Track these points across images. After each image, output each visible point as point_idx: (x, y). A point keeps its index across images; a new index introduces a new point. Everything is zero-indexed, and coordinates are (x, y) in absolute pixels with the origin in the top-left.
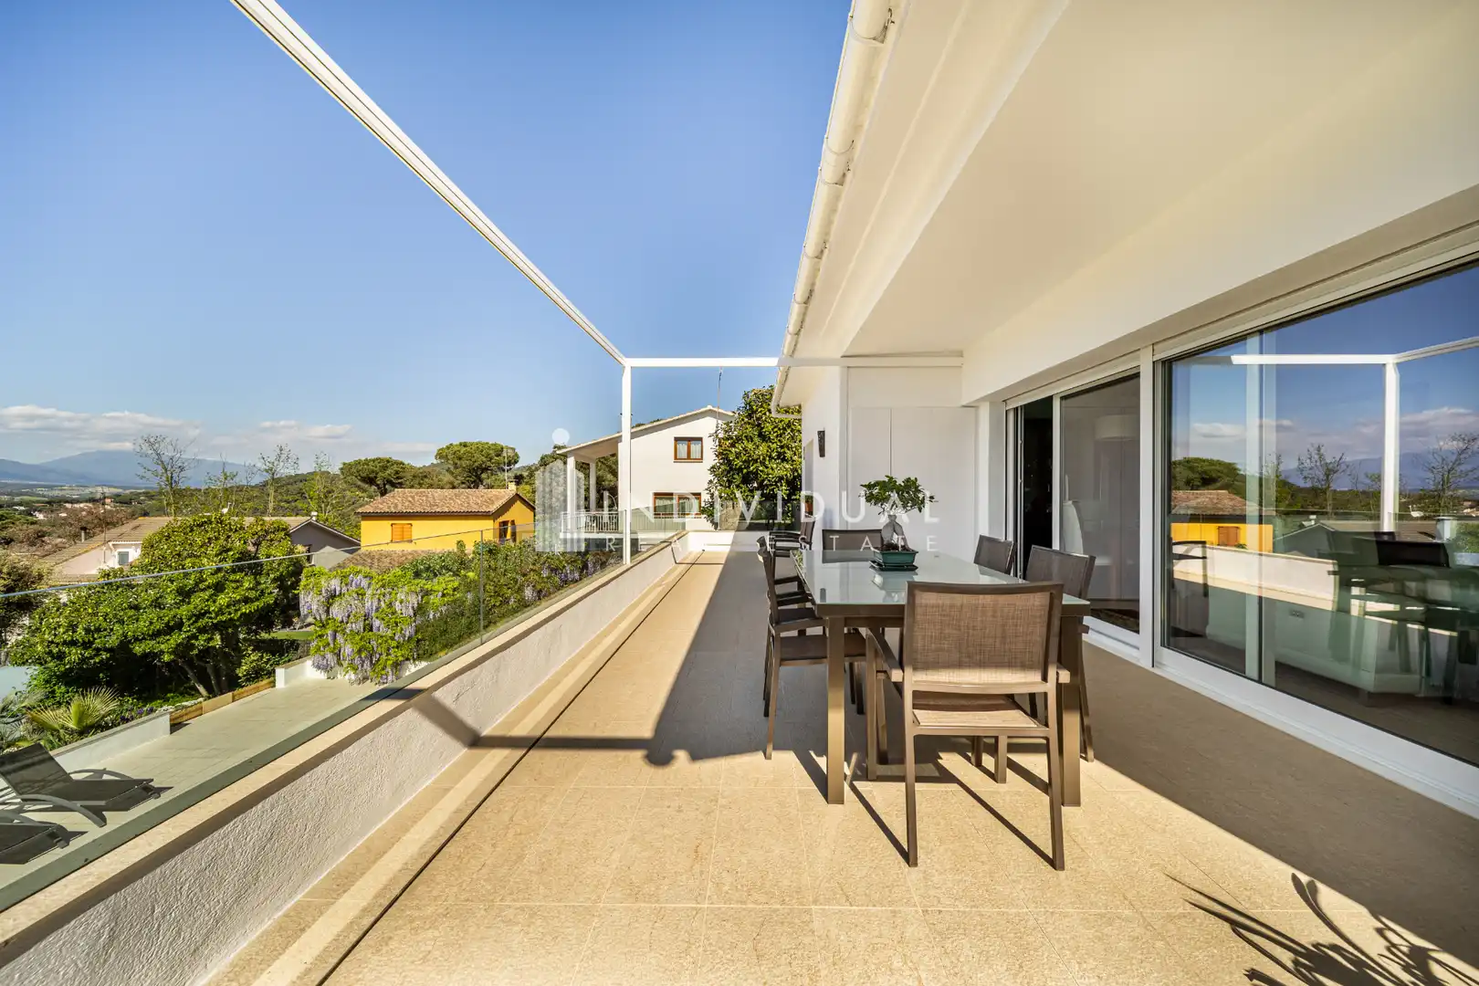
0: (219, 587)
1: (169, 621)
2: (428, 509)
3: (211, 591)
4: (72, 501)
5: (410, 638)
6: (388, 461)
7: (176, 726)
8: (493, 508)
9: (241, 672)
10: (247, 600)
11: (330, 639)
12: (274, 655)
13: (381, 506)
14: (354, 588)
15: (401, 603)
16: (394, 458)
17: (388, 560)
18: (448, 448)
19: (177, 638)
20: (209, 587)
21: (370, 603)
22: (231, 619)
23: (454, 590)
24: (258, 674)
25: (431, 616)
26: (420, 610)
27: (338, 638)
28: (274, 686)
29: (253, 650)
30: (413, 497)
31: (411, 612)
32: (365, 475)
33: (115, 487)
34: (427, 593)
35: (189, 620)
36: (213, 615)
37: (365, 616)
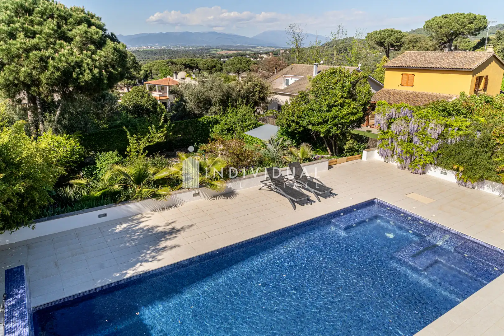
0: (342, 106)
1: (324, 119)
2: (426, 66)
3: (339, 107)
4: (261, 54)
5: (434, 152)
6: (392, 31)
7: (330, 167)
8: (474, 66)
9: (346, 147)
10: (352, 114)
11: (389, 141)
12: (359, 143)
13: (397, 62)
14: (402, 116)
15: (431, 130)
16: (395, 29)
17: (398, 96)
18: (433, 20)
19: (326, 127)
20: (338, 105)
21: (412, 126)
22: (346, 122)
23: (467, 127)
24: (352, 151)
25: (449, 141)
26: (442, 136)
27: (394, 142)
28: (361, 159)
29: (351, 138)
30: (416, 57)
31: (436, 136)
32: (378, 40)
33: (273, 47)
34: (447, 126)
35: (331, 119)
36: (340, 119)
37: (409, 133)
